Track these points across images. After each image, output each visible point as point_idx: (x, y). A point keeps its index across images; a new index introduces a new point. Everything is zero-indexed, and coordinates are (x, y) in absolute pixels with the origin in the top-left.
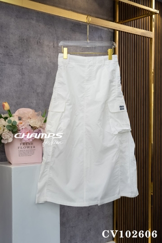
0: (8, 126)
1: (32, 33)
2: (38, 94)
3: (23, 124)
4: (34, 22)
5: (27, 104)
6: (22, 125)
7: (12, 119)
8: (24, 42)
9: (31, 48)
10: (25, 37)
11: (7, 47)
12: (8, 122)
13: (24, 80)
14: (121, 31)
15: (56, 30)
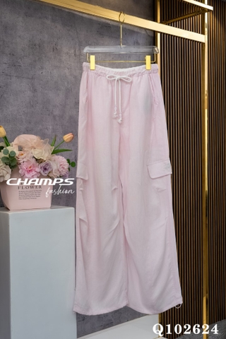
0: (4, 159)
1: (46, 36)
2: (54, 117)
3: (25, 155)
4: (48, 22)
6: (23, 156)
7: (10, 149)
8: (37, 48)
9: (45, 57)
10: (37, 42)
11: (13, 55)
12: (4, 153)
14: (164, 34)
15: (77, 33)
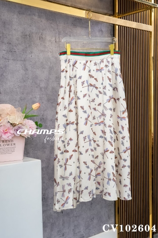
1: (34, 28)
2: (41, 89)
4: (36, 18)
5: (31, 99)
8: (27, 38)
9: (34, 44)
10: (27, 33)
11: (10, 43)
13: (27, 76)
14: (121, 26)
15: (57, 25)
